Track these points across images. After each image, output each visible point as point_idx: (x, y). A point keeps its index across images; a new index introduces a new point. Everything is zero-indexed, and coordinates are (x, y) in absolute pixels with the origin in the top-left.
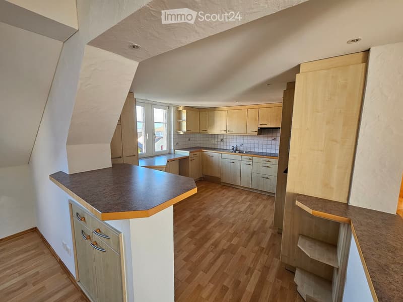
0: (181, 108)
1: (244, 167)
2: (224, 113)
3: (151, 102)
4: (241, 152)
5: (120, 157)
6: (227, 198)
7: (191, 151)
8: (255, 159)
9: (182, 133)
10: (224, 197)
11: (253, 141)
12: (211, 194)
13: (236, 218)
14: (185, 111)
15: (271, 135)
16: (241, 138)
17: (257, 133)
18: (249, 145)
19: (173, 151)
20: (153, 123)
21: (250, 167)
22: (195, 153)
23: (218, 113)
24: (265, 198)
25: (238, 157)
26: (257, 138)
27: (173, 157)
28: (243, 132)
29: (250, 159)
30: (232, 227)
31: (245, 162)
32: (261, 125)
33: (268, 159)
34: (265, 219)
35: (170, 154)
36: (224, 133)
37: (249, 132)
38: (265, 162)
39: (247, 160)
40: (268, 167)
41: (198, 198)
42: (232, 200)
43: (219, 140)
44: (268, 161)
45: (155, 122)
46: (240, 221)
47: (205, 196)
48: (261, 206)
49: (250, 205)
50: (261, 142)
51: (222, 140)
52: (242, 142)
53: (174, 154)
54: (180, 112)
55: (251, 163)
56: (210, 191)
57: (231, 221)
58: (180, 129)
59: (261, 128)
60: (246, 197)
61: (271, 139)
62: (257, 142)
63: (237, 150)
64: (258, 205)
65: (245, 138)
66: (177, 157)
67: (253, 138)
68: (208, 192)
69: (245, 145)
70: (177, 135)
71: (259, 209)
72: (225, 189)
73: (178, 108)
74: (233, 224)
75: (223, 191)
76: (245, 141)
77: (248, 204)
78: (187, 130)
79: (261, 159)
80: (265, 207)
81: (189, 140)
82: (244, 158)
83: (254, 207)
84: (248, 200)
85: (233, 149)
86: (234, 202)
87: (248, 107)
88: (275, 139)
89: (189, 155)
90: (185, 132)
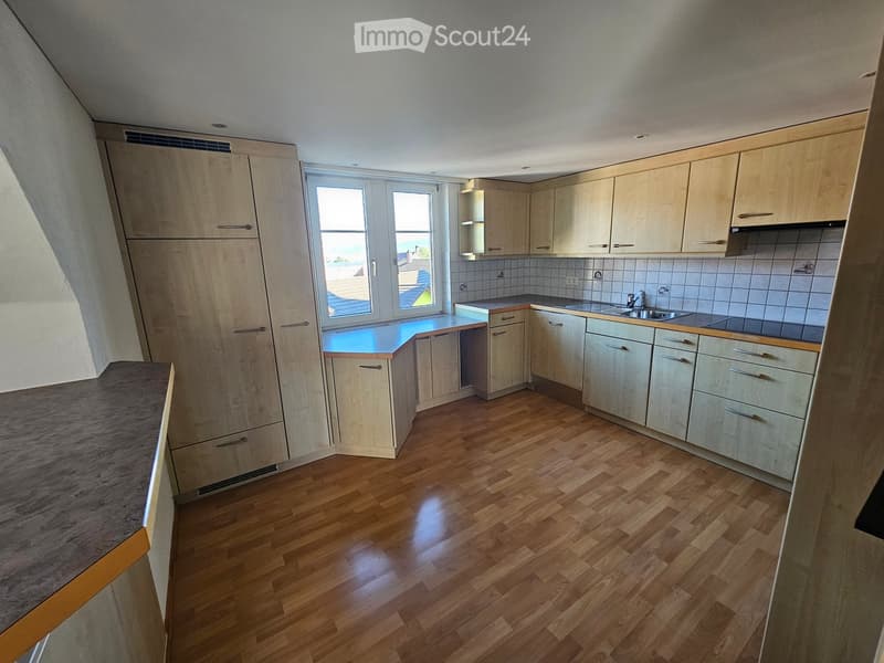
0: (470, 186)
1: (663, 366)
2: (604, 188)
3: (387, 176)
4: (657, 316)
5: (262, 329)
6: (587, 467)
7: (495, 307)
8: (709, 344)
9: (472, 257)
10: (579, 462)
11: (707, 279)
12: (539, 443)
13: (596, 567)
14: (482, 192)
15: (789, 254)
16: (664, 266)
17: (724, 247)
18: (691, 292)
19: (449, 306)
20: (391, 232)
21: (687, 369)
22: (506, 315)
23: (583, 190)
24: (738, 489)
25: (643, 331)
26: (723, 268)
27: (449, 324)
28: (668, 246)
29: (687, 342)
30: (568, 603)
31: (668, 352)
32: (742, 216)
33: (762, 349)
34: (723, 598)
35: (443, 313)
36: (603, 253)
37: (693, 244)
38: (751, 359)
39: (677, 345)
40: (762, 377)
41: (494, 452)
42: (605, 477)
43: (590, 275)
44: (765, 356)
45: (397, 229)
46: (607, 582)
47: (518, 446)
48: (717, 526)
49: (670, 513)
50: (741, 280)
51: (598, 275)
52: (665, 280)
53: (454, 314)
54: (469, 197)
55: (690, 357)
56: (543, 430)
57: (573, 572)
58: (470, 248)
59: (742, 229)
60: (663, 474)
61: (786, 270)
62: (722, 279)
63: (645, 307)
64: (700, 521)
65: (679, 267)
67: (709, 268)
68: (534, 433)
69: (676, 292)
70: (460, 260)
71: (703, 541)
72: (594, 427)
73: (462, 185)
74: (577, 593)
75: (584, 437)
76: (677, 278)
77: (662, 503)
78: (488, 248)
79: (736, 347)
80: (732, 535)
81: (501, 276)
82: (667, 336)
83: (684, 526)
84: (666, 484)
85: (631, 305)
86: (608, 488)
87: (691, 154)
88: (807, 269)
89: (487, 320)
90: (481, 255)
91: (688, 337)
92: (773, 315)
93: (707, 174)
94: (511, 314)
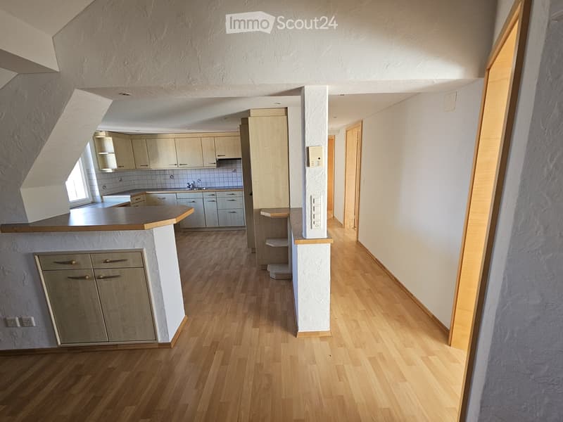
0: (102, 135)
1: (207, 204)
2: (171, 142)
4: (199, 189)
6: (195, 242)
7: (132, 194)
8: (218, 194)
9: (110, 171)
14: (110, 138)
15: (230, 166)
16: (198, 172)
17: (215, 165)
18: (208, 180)
19: (99, 197)
21: (215, 203)
22: (137, 197)
24: (234, 232)
25: (198, 194)
26: (216, 171)
28: (199, 164)
29: (213, 195)
31: (208, 200)
32: (219, 156)
34: (239, 247)
35: (94, 203)
36: (175, 167)
37: (207, 164)
38: (229, 196)
39: (210, 196)
40: (233, 200)
42: (202, 242)
43: (168, 177)
44: (232, 194)
48: (233, 240)
49: (221, 242)
50: (221, 175)
51: (172, 177)
52: (199, 177)
53: (102, 202)
54: (100, 141)
55: (215, 199)
58: (106, 165)
59: (220, 160)
61: (231, 171)
62: (216, 175)
63: (194, 187)
64: (229, 240)
65: (202, 172)
66: (107, 206)
67: (212, 171)
69: (203, 180)
70: (101, 173)
73: (96, 134)
76: (203, 176)
78: (119, 166)
79: (226, 194)
81: (121, 180)
82: (206, 194)
84: (218, 238)
85: (189, 187)
87: (201, 135)
88: (235, 171)
89: (130, 200)
90: (115, 170)
91: (213, 193)
92: (231, 185)
93: (207, 142)
94: (139, 197)
